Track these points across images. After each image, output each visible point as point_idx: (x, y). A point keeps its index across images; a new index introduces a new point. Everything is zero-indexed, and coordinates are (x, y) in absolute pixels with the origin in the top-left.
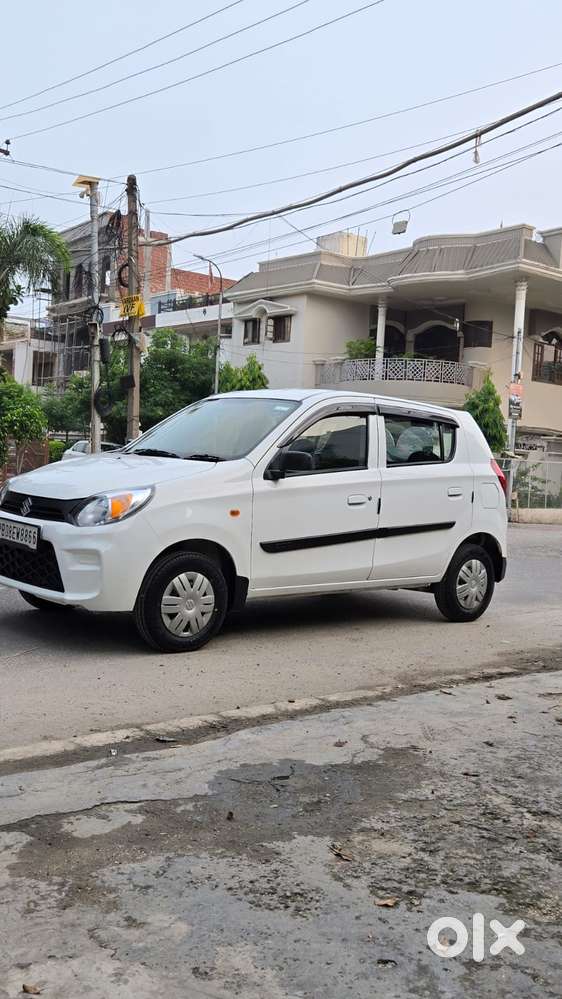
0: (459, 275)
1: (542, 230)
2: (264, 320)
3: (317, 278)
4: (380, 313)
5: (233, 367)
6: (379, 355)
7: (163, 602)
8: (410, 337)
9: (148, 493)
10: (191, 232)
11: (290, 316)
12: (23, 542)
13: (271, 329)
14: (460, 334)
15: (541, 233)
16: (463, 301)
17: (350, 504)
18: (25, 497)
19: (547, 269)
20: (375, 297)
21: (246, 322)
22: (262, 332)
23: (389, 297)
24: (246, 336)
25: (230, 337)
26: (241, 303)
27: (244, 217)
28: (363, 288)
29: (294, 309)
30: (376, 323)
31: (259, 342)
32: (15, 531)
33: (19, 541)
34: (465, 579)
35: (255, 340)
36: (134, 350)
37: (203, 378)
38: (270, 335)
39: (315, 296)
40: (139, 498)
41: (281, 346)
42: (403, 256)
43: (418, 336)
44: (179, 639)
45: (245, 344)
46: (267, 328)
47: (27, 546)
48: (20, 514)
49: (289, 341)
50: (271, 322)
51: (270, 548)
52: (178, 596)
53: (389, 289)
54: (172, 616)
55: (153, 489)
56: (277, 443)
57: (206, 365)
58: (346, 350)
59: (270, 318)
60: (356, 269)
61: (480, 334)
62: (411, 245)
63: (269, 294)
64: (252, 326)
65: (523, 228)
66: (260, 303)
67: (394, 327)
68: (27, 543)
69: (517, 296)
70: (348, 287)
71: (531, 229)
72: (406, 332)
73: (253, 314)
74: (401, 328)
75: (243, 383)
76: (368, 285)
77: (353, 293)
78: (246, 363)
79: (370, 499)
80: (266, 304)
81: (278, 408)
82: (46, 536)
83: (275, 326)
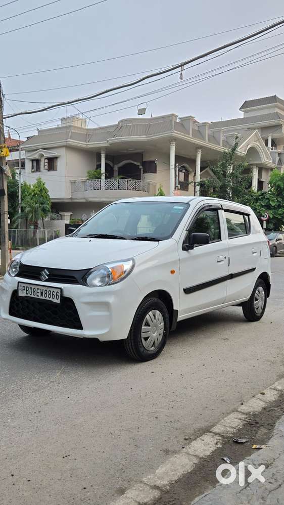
0: (143, 138)
1: (181, 117)
2: (42, 160)
3: (71, 139)
4: (102, 156)
5: (28, 184)
6: (103, 177)
7: (142, 331)
8: (116, 168)
9: (131, 263)
10: (20, 112)
11: (56, 158)
12: (47, 298)
13: (46, 164)
14: (141, 167)
15: (180, 118)
16: (143, 151)
17: (218, 262)
18: (43, 269)
19: (184, 136)
20: (100, 148)
21: (33, 161)
22: (42, 166)
23: (106, 148)
24: (33, 168)
25: (24, 169)
26: (29, 151)
27: (52, 105)
28: (93, 144)
29: (59, 154)
30: (101, 161)
31: (40, 171)
32: (39, 291)
33: (43, 298)
34: (258, 298)
35: (38, 169)
36: (4, 175)
37: (12, 190)
38: (46, 167)
39: (69, 148)
40: (127, 266)
41: (52, 173)
42: (115, 128)
43: (119, 168)
44: (150, 353)
45: (32, 172)
46: (44, 164)
47: (51, 301)
48: (40, 280)
49: (56, 170)
50: (46, 161)
51: (188, 291)
52: (149, 326)
53: (107, 145)
54: (146, 339)
55: (133, 260)
56: (185, 229)
57: (13, 183)
58: (87, 174)
59: (46, 159)
60: (89, 134)
61: (151, 167)
62: (117, 123)
63: (45, 147)
64: (36, 163)
65: (173, 116)
66: (41, 151)
67: (109, 164)
68: (51, 299)
69: (171, 149)
70: (85, 143)
71: (176, 116)
72: (114, 166)
73: (36, 156)
74: (111, 164)
75: (35, 192)
76: (96, 143)
77: (89, 146)
78: (36, 182)
79: (225, 258)
80: (43, 152)
81: (175, 207)
82: (66, 294)
83: (49, 163)
